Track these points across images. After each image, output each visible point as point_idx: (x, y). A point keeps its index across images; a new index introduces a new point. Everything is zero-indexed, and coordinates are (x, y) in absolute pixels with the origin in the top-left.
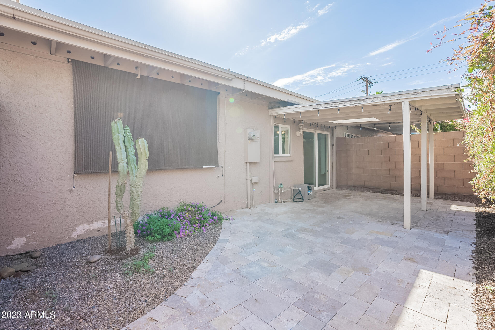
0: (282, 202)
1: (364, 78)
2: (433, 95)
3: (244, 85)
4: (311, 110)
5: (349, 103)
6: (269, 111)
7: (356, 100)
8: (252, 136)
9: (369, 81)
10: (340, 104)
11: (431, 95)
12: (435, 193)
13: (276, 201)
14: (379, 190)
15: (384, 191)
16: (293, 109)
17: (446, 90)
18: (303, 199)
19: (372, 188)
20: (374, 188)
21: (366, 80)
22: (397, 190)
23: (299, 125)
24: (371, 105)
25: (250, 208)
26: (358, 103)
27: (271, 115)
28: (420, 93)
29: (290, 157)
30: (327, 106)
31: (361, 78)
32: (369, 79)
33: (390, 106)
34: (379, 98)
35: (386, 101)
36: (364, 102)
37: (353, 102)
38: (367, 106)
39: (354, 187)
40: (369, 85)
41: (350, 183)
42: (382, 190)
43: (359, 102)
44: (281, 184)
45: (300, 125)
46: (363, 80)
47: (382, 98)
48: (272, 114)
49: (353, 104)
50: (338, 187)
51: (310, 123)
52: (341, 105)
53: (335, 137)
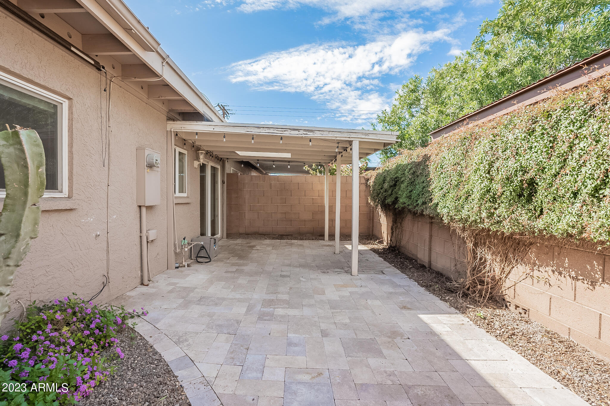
0: (186, 266)
1: (221, 105)
2: (380, 139)
3: (163, 68)
4: (245, 132)
5: (297, 132)
6: (167, 123)
7: (305, 130)
8: (155, 161)
9: (226, 111)
10: (285, 131)
11: (378, 138)
12: (329, 235)
13: (177, 265)
14: (274, 236)
15: (280, 236)
16: (213, 127)
17: (390, 136)
18: (209, 257)
19: (268, 235)
20: (270, 234)
21: (222, 108)
22: (292, 235)
23: (198, 152)
24: (319, 139)
25: (147, 285)
26: (307, 134)
27: (172, 130)
28: (369, 134)
29: (187, 197)
30: (267, 131)
31: (218, 105)
32: (226, 108)
33: (338, 143)
34: (330, 132)
35: (338, 137)
36: (314, 134)
37: (301, 132)
38: (317, 139)
39: (246, 234)
40: (225, 115)
41: (242, 230)
42: (277, 236)
43: (309, 133)
44: (184, 239)
45: (200, 152)
46: (220, 107)
47: (334, 133)
48: (174, 129)
49: (301, 134)
50: (229, 235)
51: (207, 151)
52: (287, 133)
53: (226, 172)
